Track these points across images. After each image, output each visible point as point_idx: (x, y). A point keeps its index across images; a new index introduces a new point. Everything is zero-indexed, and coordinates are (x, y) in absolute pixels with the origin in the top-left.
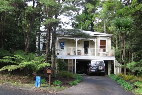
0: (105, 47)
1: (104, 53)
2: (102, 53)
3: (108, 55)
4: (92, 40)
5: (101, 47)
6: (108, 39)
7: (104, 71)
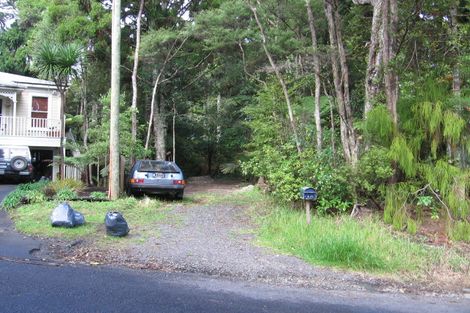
0: (45, 116)
1: (43, 129)
2: (37, 129)
3: (52, 134)
4: (6, 95)
5: (34, 115)
6: (55, 94)
7: (27, 173)
